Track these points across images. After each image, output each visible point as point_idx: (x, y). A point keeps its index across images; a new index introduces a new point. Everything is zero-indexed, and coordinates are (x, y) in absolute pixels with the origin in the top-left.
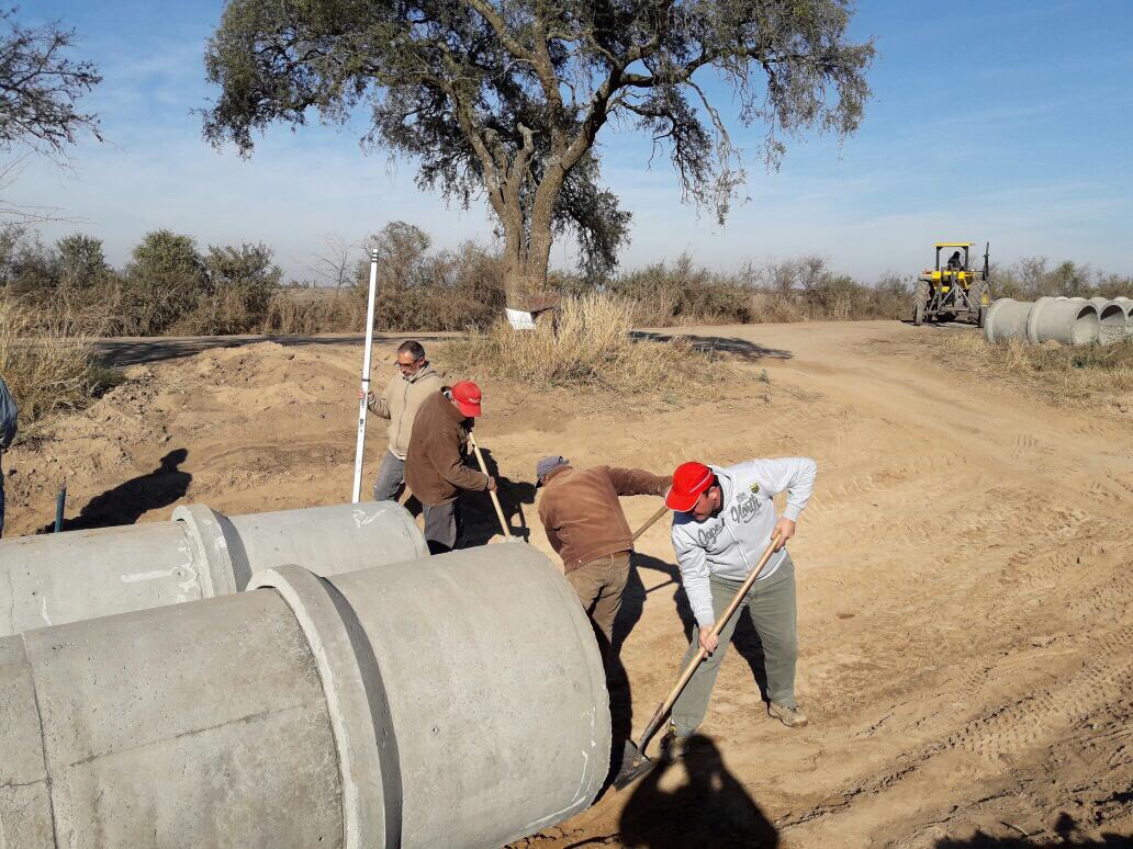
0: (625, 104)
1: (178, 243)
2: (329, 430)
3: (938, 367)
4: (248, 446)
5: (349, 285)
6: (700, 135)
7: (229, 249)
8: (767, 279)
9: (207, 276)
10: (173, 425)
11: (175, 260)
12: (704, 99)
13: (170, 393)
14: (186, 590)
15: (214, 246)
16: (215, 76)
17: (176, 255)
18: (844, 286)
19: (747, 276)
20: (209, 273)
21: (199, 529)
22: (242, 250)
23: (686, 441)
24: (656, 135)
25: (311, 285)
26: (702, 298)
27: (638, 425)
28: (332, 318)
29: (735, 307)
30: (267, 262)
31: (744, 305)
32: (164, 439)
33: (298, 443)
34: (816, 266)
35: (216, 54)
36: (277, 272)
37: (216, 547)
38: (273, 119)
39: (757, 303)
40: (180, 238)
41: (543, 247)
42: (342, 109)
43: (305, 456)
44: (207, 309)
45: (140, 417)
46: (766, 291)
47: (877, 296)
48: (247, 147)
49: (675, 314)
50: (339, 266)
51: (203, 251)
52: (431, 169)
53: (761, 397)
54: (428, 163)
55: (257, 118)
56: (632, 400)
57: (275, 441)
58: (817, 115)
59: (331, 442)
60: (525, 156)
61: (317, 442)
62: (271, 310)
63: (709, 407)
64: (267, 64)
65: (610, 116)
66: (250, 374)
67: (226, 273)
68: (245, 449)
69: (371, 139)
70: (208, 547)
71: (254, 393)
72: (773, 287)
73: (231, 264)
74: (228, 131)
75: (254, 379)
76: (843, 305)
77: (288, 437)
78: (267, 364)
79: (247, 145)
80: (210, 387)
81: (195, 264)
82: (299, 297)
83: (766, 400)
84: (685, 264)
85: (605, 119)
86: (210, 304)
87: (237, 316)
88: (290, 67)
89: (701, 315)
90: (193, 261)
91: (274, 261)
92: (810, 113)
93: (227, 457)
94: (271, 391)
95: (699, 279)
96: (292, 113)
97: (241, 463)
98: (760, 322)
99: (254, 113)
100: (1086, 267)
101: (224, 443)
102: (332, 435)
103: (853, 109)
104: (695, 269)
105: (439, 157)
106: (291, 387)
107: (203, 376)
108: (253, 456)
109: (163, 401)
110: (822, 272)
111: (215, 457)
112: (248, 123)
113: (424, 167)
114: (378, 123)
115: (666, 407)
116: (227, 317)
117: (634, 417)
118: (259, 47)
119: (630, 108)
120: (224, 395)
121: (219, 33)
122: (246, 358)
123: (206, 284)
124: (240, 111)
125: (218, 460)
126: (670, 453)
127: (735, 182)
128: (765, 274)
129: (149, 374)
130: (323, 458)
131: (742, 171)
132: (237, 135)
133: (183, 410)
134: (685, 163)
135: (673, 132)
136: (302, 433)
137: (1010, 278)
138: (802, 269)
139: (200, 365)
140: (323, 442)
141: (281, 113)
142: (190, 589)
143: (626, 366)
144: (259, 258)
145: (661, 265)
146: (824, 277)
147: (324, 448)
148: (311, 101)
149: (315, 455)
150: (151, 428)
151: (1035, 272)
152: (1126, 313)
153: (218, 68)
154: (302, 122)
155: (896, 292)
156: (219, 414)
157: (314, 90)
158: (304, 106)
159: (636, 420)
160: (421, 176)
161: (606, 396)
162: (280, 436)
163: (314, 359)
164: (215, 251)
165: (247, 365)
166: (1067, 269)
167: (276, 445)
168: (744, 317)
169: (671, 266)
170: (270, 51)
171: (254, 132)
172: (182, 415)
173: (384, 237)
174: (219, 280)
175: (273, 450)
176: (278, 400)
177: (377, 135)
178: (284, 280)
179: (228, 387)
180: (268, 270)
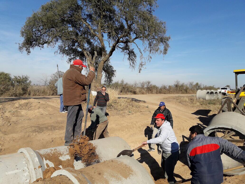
0: (119, 47)
1: (6, 75)
2: (52, 121)
3: (180, 104)
4: (32, 126)
5: (47, 85)
6: (134, 54)
7: (19, 76)
8: (139, 85)
9: (13, 83)
10: (11, 120)
11: (5, 78)
12: (137, 46)
13: (9, 112)
14: (26, 175)
15: (15, 76)
16: (23, 35)
17: (6, 77)
18: (155, 87)
19: (135, 84)
20: (13, 82)
21: (30, 155)
22: (22, 77)
23: (136, 122)
24: (125, 54)
25: (38, 85)
26: (127, 89)
27: (125, 118)
28: (43, 93)
29: (133, 91)
30: (28, 80)
31: (135, 90)
32: (9, 125)
33: (45, 125)
34: (149, 83)
35: (23, 31)
36: (30, 82)
37: (35, 161)
38: (36, 47)
39: (137, 90)
40: (6, 74)
41: (100, 77)
42: (53, 45)
43: (47, 128)
44: (12, 90)
45: (2, 119)
46: (139, 88)
47: (161, 89)
48: (29, 53)
49: (121, 92)
50: (45, 81)
51: (12, 77)
52: (70, 59)
53: (149, 111)
54: (70, 58)
55: (32, 46)
56: (121, 112)
57: (39, 124)
58: (159, 51)
59: (53, 124)
60: (95, 57)
61: (49, 125)
62: (28, 91)
63: (139, 114)
64: (35, 34)
65: (116, 49)
66: (29, 107)
67: (18, 82)
68: (31, 127)
69: (57, 52)
70: (33, 161)
71: (32, 112)
72: (140, 86)
73: (19, 80)
74: (25, 49)
75: (30, 108)
76: (155, 91)
77: (42, 123)
78: (34, 104)
79: (29, 52)
80: (19, 110)
81: (10, 80)
82: (35, 88)
83: (150, 112)
84: (122, 81)
85: (115, 50)
86: (13, 89)
87: (20, 92)
88: (41, 35)
89: (126, 93)
90: (10, 79)
91: (30, 79)
92: (157, 50)
93: (27, 129)
94: (36, 111)
95: (125, 85)
96: (41, 45)
97: (30, 130)
98: (138, 94)
99: (31, 45)
100: (201, 84)
101: (26, 125)
102: (53, 122)
103: (166, 50)
104: (125, 83)
105: (72, 57)
106: (41, 110)
107: (17, 107)
108: (34, 129)
109: (7, 114)
110: (150, 84)
111: (24, 129)
112: (30, 47)
113: (69, 59)
114: (59, 49)
115: (130, 113)
116: (18, 92)
117: (124, 116)
118: (34, 30)
119: (120, 48)
120: (23, 112)
121: (25, 26)
122: (28, 103)
123: (13, 85)
124: (28, 44)
125: (24, 130)
126: (134, 125)
127: (144, 65)
128: (139, 84)
129: (3, 107)
130: (51, 129)
131: (145, 62)
132: (27, 50)
133: (13, 117)
134: (130, 60)
135: (128, 53)
136: (46, 122)
137: (187, 86)
138: (146, 83)
139: (15, 104)
140: (51, 124)
141: (38, 45)
142: (27, 175)
143: (119, 104)
144: (26, 79)
145: (118, 82)
146: (151, 85)
147: (52, 126)
148: (46, 43)
149: (49, 128)
150: (5, 122)
151: (191, 85)
152: (214, 93)
153: (24, 34)
154: (43, 48)
155: (165, 88)
156: (23, 117)
157: (47, 40)
158: (44, 44)
159: (124, 117)
160: (68, 61)
161: (116, 111)
162: (40, 123)
163: (45, 103)
164: (16, 77)
165: (29, 105)
166: (197, 84)
167: (39, 126)
168: (135, 93)
169: (120, 82)
170: (36, 31)
171: (31, 49)
172: (13, 118)
173: (56, 74)
174: (16, 84)
175: (38, 127)
176: (38, 114)
177: (59, 52)
178: (32, 84)
179: (24, 110)
180: (28, 81)
